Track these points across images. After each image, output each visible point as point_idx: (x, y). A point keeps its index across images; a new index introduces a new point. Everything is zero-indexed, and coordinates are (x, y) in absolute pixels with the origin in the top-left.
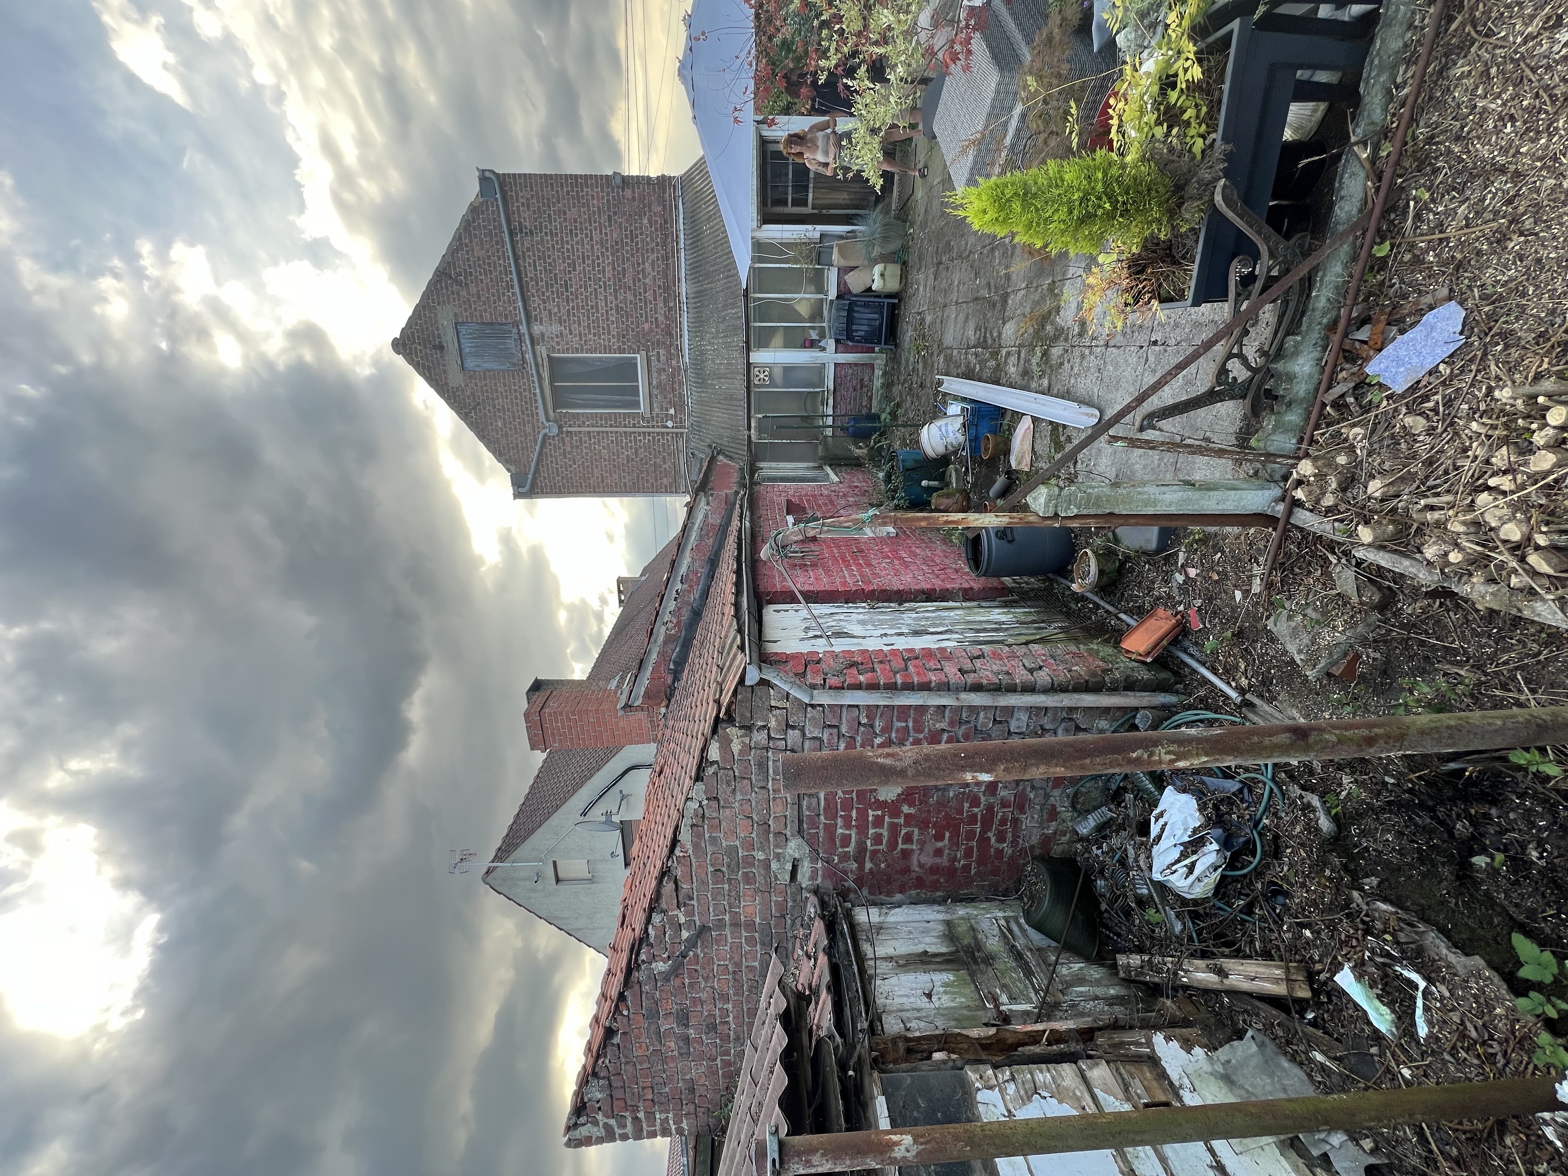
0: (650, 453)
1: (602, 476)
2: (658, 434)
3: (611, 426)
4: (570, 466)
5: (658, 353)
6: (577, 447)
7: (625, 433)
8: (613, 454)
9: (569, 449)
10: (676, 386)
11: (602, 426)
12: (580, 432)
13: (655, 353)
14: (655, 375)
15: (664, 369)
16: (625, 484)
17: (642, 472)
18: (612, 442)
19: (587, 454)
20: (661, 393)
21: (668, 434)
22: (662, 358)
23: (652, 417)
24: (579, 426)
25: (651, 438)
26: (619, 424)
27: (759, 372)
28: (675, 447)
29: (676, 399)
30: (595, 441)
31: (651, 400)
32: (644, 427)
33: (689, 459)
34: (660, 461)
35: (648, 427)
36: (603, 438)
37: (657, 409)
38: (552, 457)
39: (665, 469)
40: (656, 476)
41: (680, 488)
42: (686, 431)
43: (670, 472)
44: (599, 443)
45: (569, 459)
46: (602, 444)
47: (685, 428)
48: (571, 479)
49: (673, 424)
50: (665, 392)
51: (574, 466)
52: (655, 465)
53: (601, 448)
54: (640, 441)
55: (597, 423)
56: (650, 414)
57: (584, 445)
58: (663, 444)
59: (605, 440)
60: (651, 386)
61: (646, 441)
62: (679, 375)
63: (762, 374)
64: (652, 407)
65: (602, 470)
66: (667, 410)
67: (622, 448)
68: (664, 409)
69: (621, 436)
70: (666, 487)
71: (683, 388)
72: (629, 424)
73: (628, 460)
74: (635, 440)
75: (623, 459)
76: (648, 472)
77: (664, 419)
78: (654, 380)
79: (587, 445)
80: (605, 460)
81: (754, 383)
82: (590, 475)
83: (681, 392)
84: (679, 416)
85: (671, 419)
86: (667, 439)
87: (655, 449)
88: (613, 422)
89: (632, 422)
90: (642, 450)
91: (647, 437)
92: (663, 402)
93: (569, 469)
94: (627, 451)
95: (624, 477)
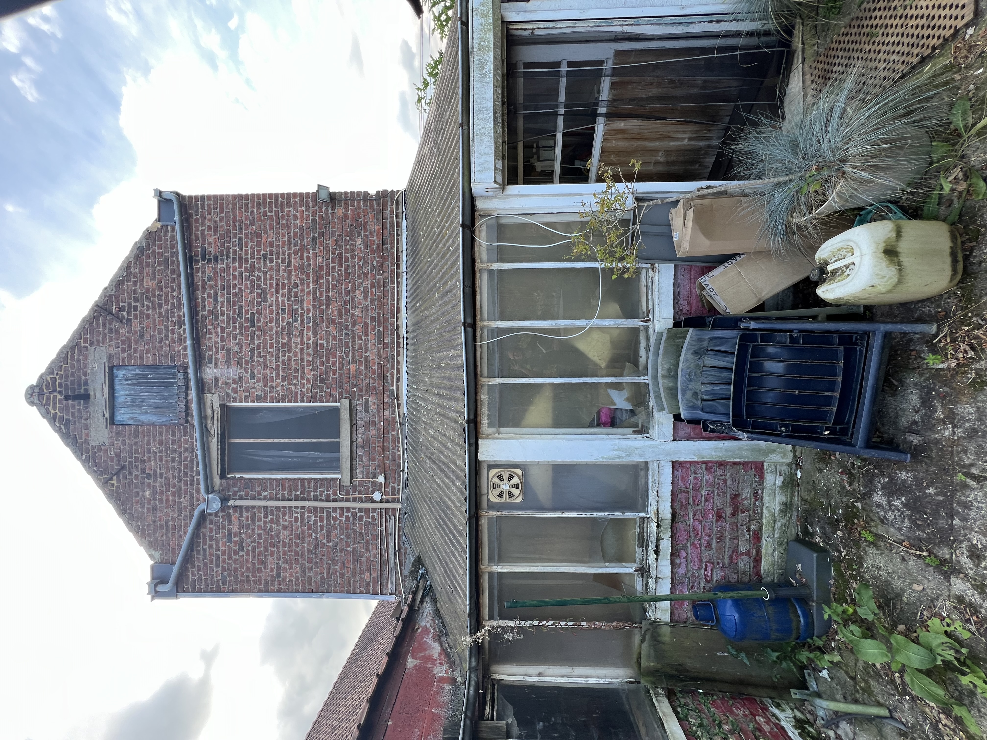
0: (348, 537)
1: (279, 568)
2: (361, 510)
3: (296, 499)
4: (236, 553)
5: (367, 401)
6: (248, 526)
7: (315, 508)
8: (297, 536)
9: (236, 529)
10: (389, 444)
11: (284, 499)
12: (253, 507)
13: (362, 401)
14: (361, 430)
15: (374, 423)
16: (310, 579)
17: (335, 562)
18: (296, 519)
19: (260, 536)
20: (369, 453)
21: (374, 510)
22: (372, 408)
23: (354, 487)
24: (253, 499)
25: (350, 515)
26: (308, 496)
27: (500, 477)
28: (384, 527)
29: (388, 462)
30: (272, 519)
31: (354, 463)
32: (341, 500)
33: (402, 545)
34: (361, 548)
35: (347, 500)
36: (284, 515)
37: (361, 476)
38: (211, 539)
39: (368, 559)
40: (354, 569)
41: (387, 586)
42: (400, 506)
43: (374, 563)
44: (278, 520)
45: (236, 543)
46: (282, 523)
47: (398, 502)
48: (236, 570)
49: (382, 495)
50: (374, 452)
51: (241, 553)
52: (353, 553)
53: (280, 528)
54: (335, 519)
55: (277, 494)
56: (351, 482)
57: (257, 524)
58: (367, 524)
59: (287, 518)
60: (355, 445)
61: (344, 519)
62: (393, 430)
63: (506, 481)
64: (354, 472)
65: (279, 559)
66: (375, 477)
67: (309, 529)
68: (371, 476)
69: (309, 512)
70: (368, 584)
71: (399, 447)
72: (321, 495)
73: (316, 546)
74: (328, 517)
75: (309, 544)
76: (343, 562)
77: (371, 489)
78: (359, 436)
79: (262, 523)
80: (284, 545)
81: (488, 500)
82: (262, 566)
83: (395, 453)
84: (391, 485)
85: (380, 490)
86: (373, 517)
87: (355, 531)
88: (299, 493)
89: (325, 492)
90: (337, 531)
91: (345, 514)
92: (370, 466)
93: (234, 557)
94: (316, 533)
95: (310, 570)
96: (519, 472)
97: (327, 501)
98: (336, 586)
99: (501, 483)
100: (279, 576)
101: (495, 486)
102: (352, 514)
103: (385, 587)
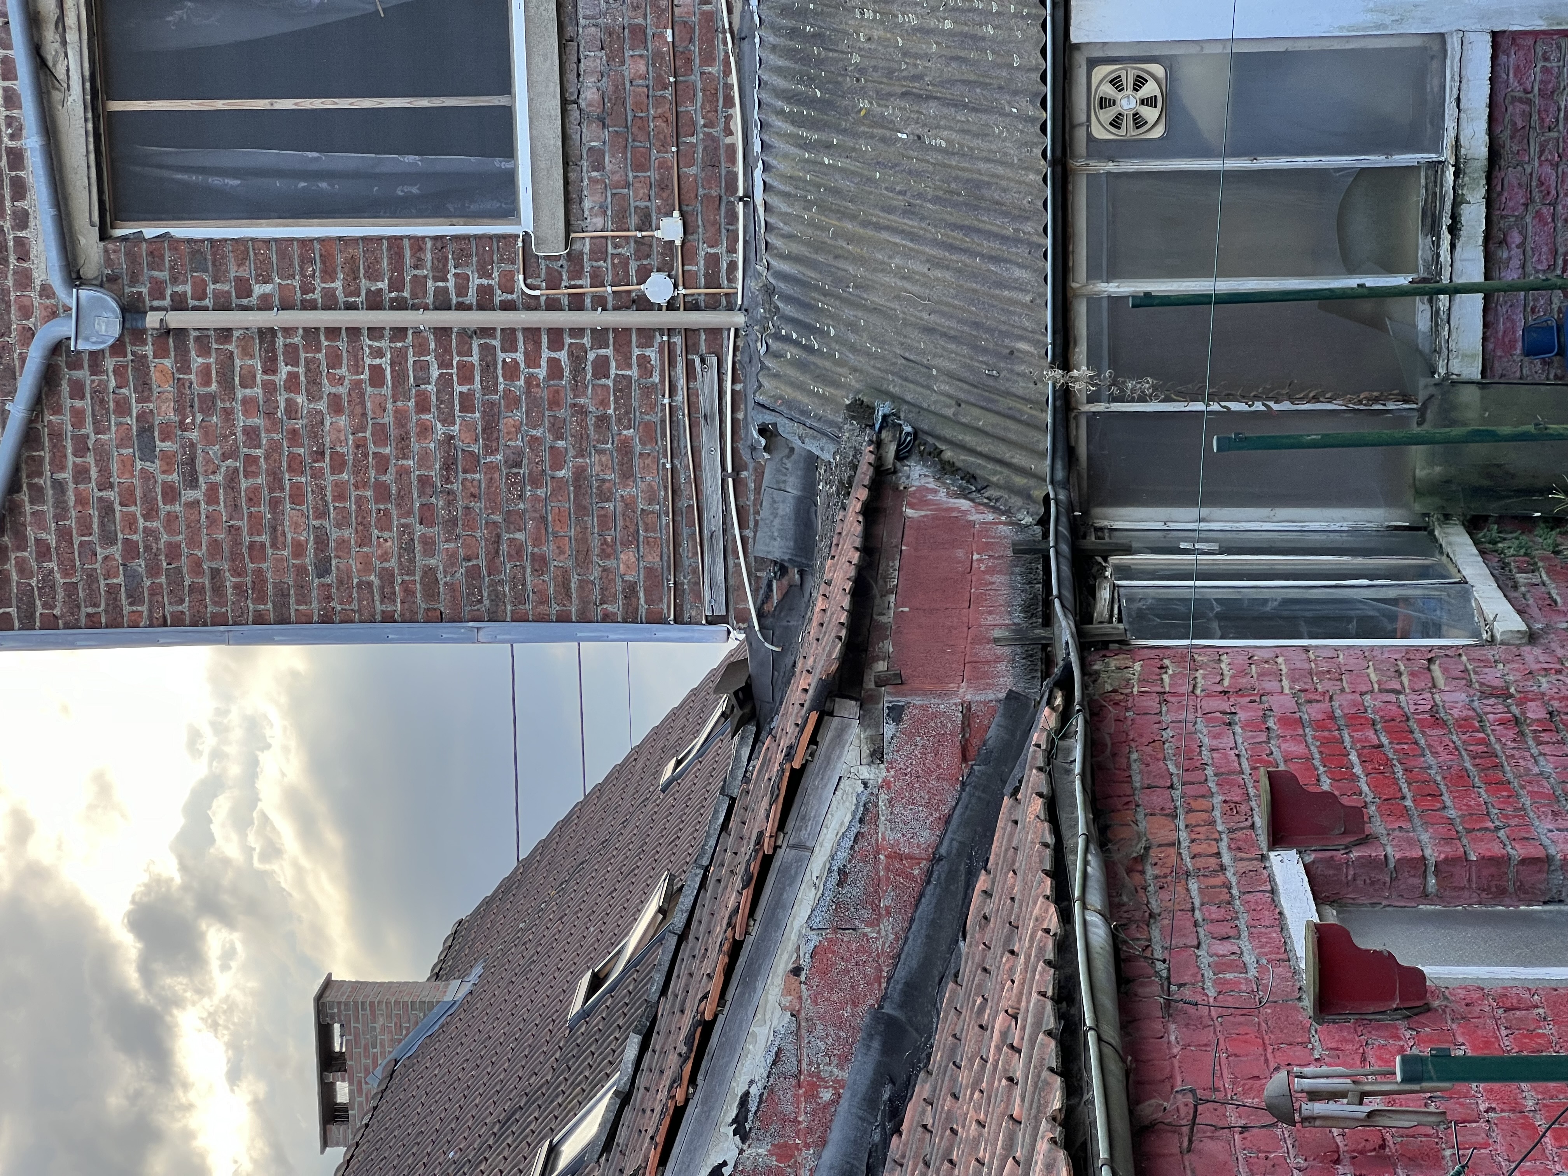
0: (557, 432)
1: (322, 542)
2: (600, 336)
3: (375, 303)
4: (171, 494)
6: (208, 403)
7: (442, 333)
8: (381, 432)
9: (166, 412)
10: (694, 108)
11: (330, 304)
12: (225, 334)
15: (639, 34)
16: (430, 576)
17: (513, 520)
18: (377, 375)
19: (252, 434)
20: (621, 142)
21: (646, 335)
23: (574, 259)
24: (222, 305)
25: (563, 355)
26: (414, 295)
27: (1116, 82)
28: (681, 397)
29: (693, 170)
30: (293, 377)
31: (572, 176)
32: (532, 305)
33: (746, 456)
34: (604, 467)
35: (553, 305)
36: (334, 360)
37: (599, 222)
38: (81, 448)
39: (629, 504)
40: (583, 540)
41: (699, 597)
42: (739, 319)
43: (650, 519)
44: (314, 382)
45: (168, 459)
46: (327, 388)
47: (730, 307)
48: (173, 552)
49: (676, 287)
50: (641, 136)
51: (190, 495)
52: (578, 488)
53: (322, 406)
54: (511, 371)
55: (307, 289)
56: (568, 241)
57: (240, 393)
58: (623, 386)
59: (343, 371)
60: (575, 114)
61: (542, 372)
62: (708, 58)
63: (1130, 91)
64: (575, 207)
65: (321, 514)
66: (646, 223)
67: (423, 406)
68: (634, 220)
69: (421, 349)
70: (631, 591)
71: (728, 118)
72: (462, 290)
73: (449, 466)
74: (488, 367)
75: (424, 459)
76: (544, 519)
77: (633, 266)
78: (590, 81)
79: (257, 392)
80: (338, 464)
81: (1089, 134)
82: (265, 538)
83: (714, 140)
84: (704, 250)
85: (666, 268)
86: (644, 361)
87: (582, 411)
88: (383, 285)
89: (476, 281)
90: (519, 415)
91: (546, 354)
92: (627, 185)
93: (164, 509)
94: (448, 419)
95: (429, 545)
96: (1158, 70)
97: (481, 307)
98: (520, 599)
99: (1119, 96)
100: (323, 569)
101: (1105, 102)
102: (571, 354)
103: (688, 598)
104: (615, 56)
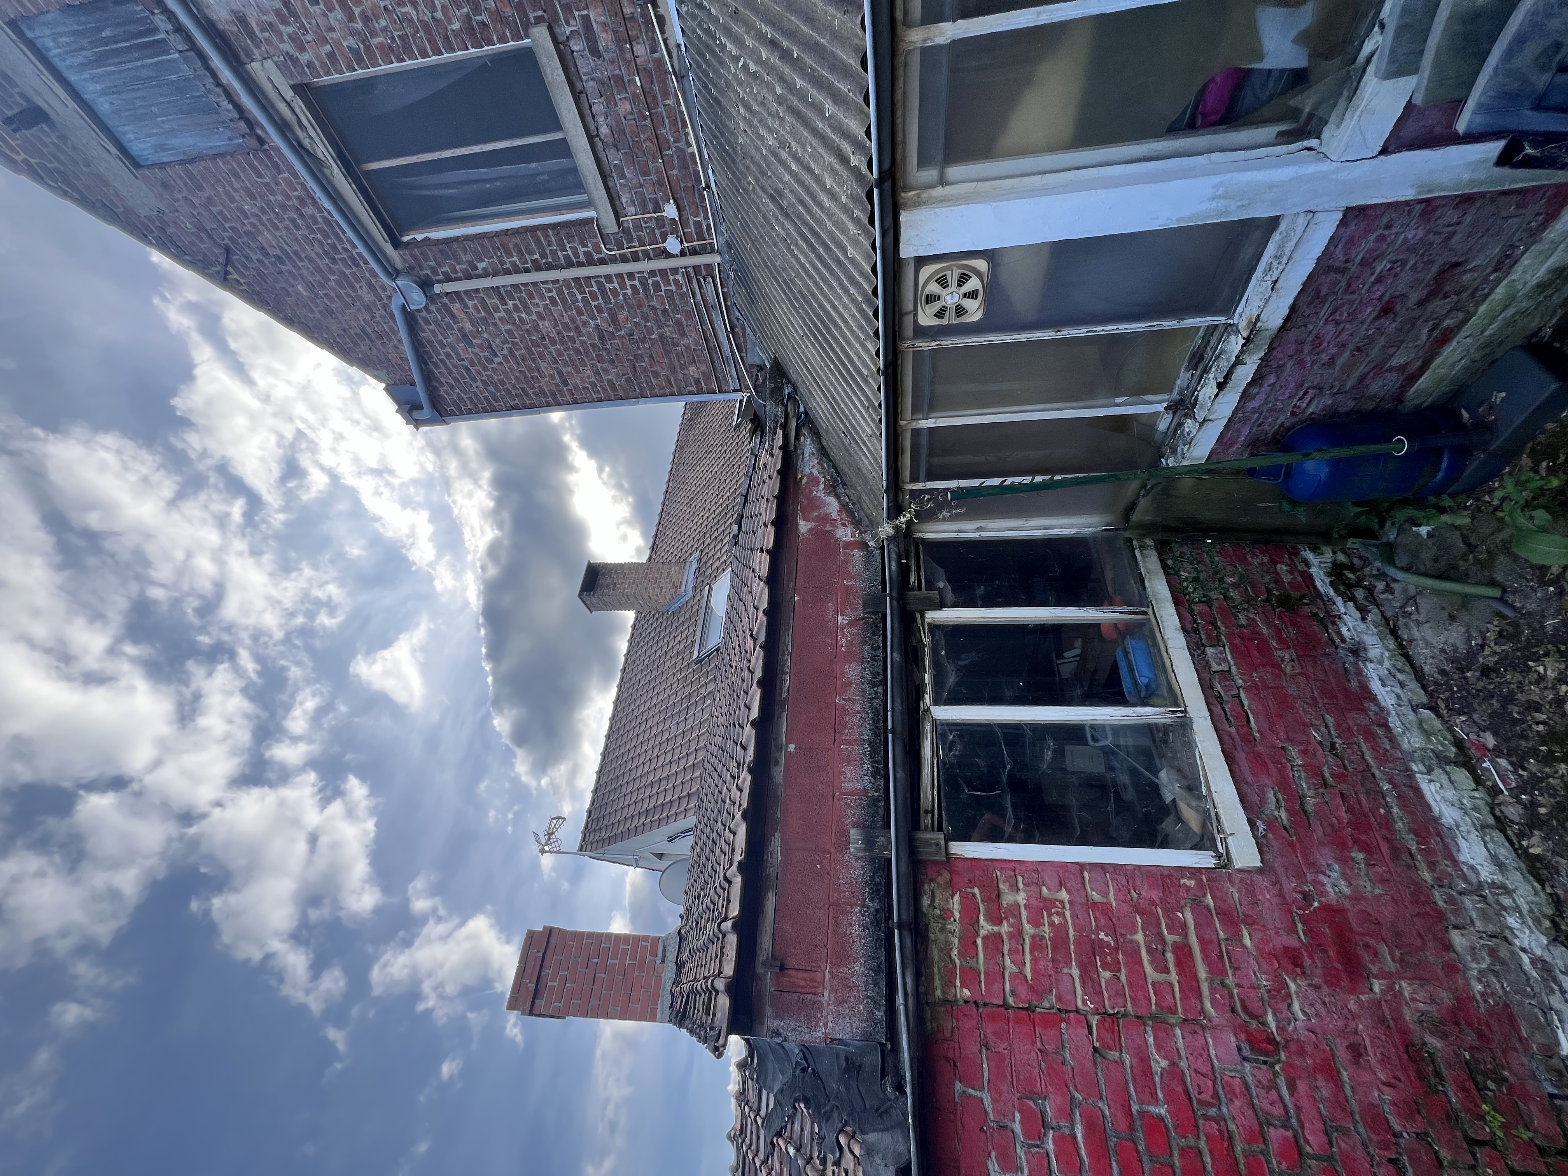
0: (646, 319)
1: (560, 373)
2: (652, 273)
3: (538, 267)
4: (489, 360)
5: (586, 20)
6: (485, 321)
7: (576, 280)
8: (566, 326)
9: (468, 327)
10: (666, 131)
11: (517, 270)
12: (477, 290)
13: (576, 25)
14: (599, 107)
15: (619, 79)
16: (610, 382)
17: (638, 358)
18: (553, 300)
19: (509, 332)
20: (631, 157)
21: (675, 271)
22: (605, 39)
23: (626, 232)
24: (469, 277)
25: (636, 283)
26: (554, 260)
27: (943, 282)
28: (699, 297)
29: (675, 172)
30: (515, 306)
31: (610, 184)
32: (613, 260)
33: (736, 322)
34: (671, 332)
35: (624, 259)
36: (531, 297)
37: (632, 210)
38: (443, 346)
39: (687, 347)
40: (671, 363)
41: (727, 382)
42: (717, 259)
43: (699, 353)
44: (526, 307)
45: (480, 346)
46: (534, 310)
47: (712, 251)
48: (502, 383)
49: (682, 242)
50: (640, 154)
51: (497, 360)
52: (662, 343)
53: (534, 317)
54: (615, 292)
55: (502, 263)
56: (619, 224)
57: (496, 315)
58: (670, 295)
59: (537, 300)
60: (599, 145)
61: (629, 292)
62: (666, 94)
63: (954, 288)
64: (617, 202)
65: (556, 362)
66: (658, 208)
67: (580, 313)
68: (651, 206)
69: (569, 287)
70: (697, 381)
71: (687, 135)
72: (576, 255)
73: (602, 338)
74: (603, 291)
75: (589, 335)
76: (651, 356)
77: (657, 232)
78: (601, 120)
79: (503, 314)
80: (554, 343)
81: (915, 321)
82: (536, 374)
83: (682, 151)
84: (692, 219)
85: (674, 232)
86: (676, 282)
87: (654, 308)
88: (537, 256)
89: (581, 250)
90: (626, 313)
91: (628, 283)
92: (641, 186)
93: (490, 366)
94: (594, 318)
95: (606, 371)
96: (981, 265)
97: (590, 265)
98: (652, 388)
99: (943, 292)
100: (565, 383)
101: (930, 299)
102: (640, 282)
103: (723, 382)
104: (610, 102)
